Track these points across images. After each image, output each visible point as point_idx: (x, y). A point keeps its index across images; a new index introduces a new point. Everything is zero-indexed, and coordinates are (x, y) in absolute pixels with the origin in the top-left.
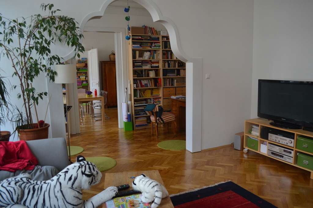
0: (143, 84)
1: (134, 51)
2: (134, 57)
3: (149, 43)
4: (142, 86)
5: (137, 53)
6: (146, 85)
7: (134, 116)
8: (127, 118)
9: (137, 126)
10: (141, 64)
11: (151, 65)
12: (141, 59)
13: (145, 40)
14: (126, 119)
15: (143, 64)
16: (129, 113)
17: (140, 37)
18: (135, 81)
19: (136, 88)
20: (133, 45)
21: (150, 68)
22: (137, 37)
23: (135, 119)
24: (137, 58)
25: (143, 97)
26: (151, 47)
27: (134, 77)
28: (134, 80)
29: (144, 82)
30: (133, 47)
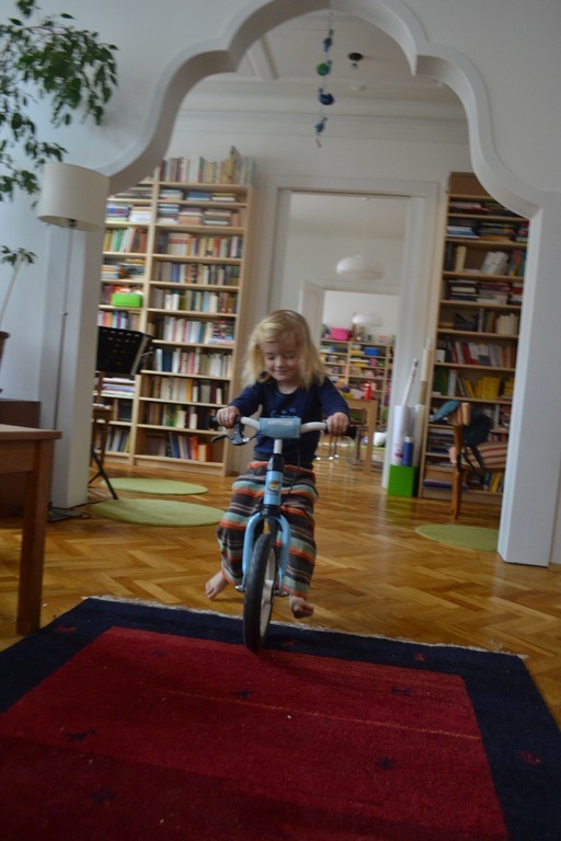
0: (474, 356)
1: (451, 247)
2: (449, 263)
3: (506, 226)
4: (468, 359)
5: (462, 252)
6: (485, 360)
7: (424, 453)
8: (400, 455)
9: (426, 485)
10: (472, 290)
11: (510, 296)
12: (474, 273)
13: (492, 214)
14: (397, 455)
15: (482, 291)
16: (408, 440)
17: (478, 206)
18: (443, 340)
19: (443, 363)
20: (451, 228)
21: (505, 306)
22: (468, 206)
23: (426, 464)
24: (459, 269)
25: (466, 396)
26: (513, 239)
27: (440, 327)
28: (440, 336)
29: (476, 351)
30: (449, 232)
